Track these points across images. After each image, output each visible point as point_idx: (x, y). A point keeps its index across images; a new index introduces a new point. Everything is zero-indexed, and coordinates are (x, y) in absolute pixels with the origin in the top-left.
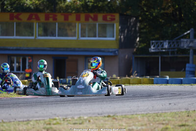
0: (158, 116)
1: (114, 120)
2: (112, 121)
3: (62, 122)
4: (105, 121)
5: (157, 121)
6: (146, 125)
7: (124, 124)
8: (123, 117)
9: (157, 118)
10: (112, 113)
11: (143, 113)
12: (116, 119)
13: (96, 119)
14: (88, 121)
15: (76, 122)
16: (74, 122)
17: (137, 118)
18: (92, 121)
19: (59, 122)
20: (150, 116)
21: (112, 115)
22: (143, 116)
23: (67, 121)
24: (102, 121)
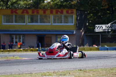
0: (111, 70)
1: (85, 73)
2: (83, 73)
3: (53, 74)
4: (79, 73)
5: (112, 73)
6: (105, 75)
7: (91, 75)
8: (90, 71)
9: (111, 71)
10: (82, 68)
11: (101, 68)
12: (86, 72)
13: (74, 72)
14: (68, 73)
15: (62, 74)
16: (60, 74)
17: (98, 71)
18: (71, 73)
19: (51, 74)
20: (106, 70)
21: (83, 69)
22: (102, 70)
23: (56, 73)
24: (77, 73)
